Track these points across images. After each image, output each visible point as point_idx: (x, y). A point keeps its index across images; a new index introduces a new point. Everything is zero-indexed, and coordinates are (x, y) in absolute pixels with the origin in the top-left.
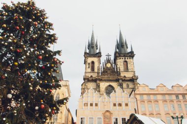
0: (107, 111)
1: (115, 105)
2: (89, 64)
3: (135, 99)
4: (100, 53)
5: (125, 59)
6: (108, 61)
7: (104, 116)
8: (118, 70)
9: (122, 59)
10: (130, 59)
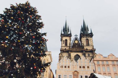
0: (76, 71)
1: (80, 67)
2: (64, 41)
3: (94, 64)
4: (71, 34)
5: (87, 38)
6: (76, 39)
7: (74, 74)
8: (83, 45)
9: (85, 37)
10: (90, 38)
